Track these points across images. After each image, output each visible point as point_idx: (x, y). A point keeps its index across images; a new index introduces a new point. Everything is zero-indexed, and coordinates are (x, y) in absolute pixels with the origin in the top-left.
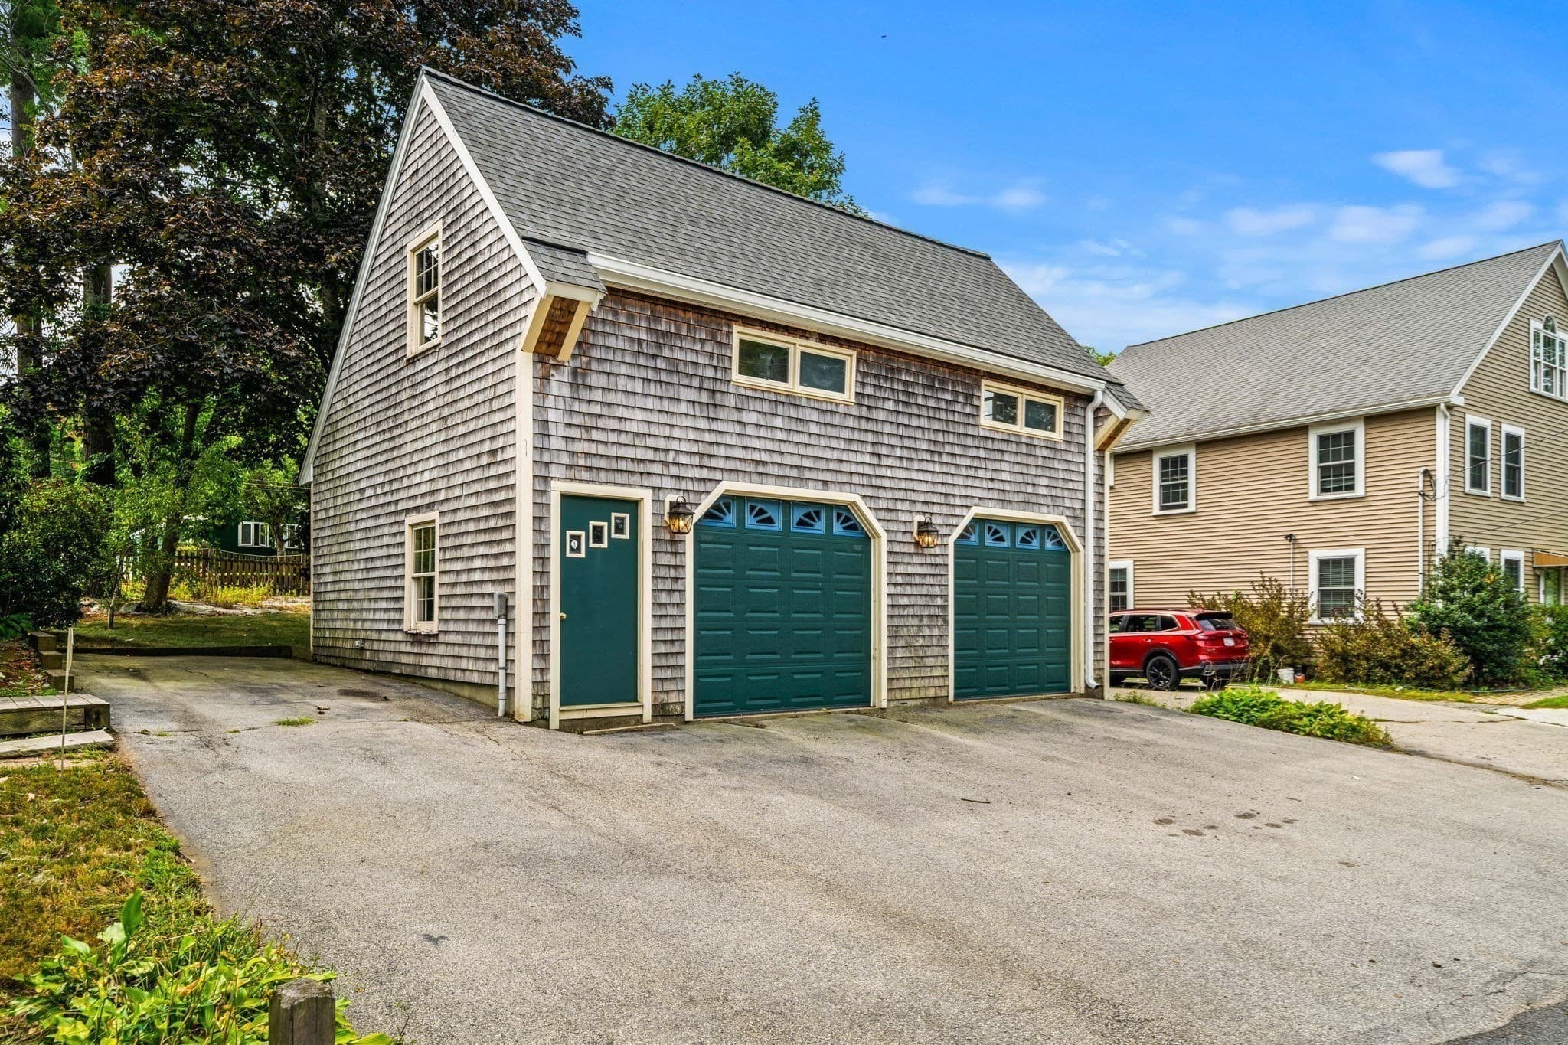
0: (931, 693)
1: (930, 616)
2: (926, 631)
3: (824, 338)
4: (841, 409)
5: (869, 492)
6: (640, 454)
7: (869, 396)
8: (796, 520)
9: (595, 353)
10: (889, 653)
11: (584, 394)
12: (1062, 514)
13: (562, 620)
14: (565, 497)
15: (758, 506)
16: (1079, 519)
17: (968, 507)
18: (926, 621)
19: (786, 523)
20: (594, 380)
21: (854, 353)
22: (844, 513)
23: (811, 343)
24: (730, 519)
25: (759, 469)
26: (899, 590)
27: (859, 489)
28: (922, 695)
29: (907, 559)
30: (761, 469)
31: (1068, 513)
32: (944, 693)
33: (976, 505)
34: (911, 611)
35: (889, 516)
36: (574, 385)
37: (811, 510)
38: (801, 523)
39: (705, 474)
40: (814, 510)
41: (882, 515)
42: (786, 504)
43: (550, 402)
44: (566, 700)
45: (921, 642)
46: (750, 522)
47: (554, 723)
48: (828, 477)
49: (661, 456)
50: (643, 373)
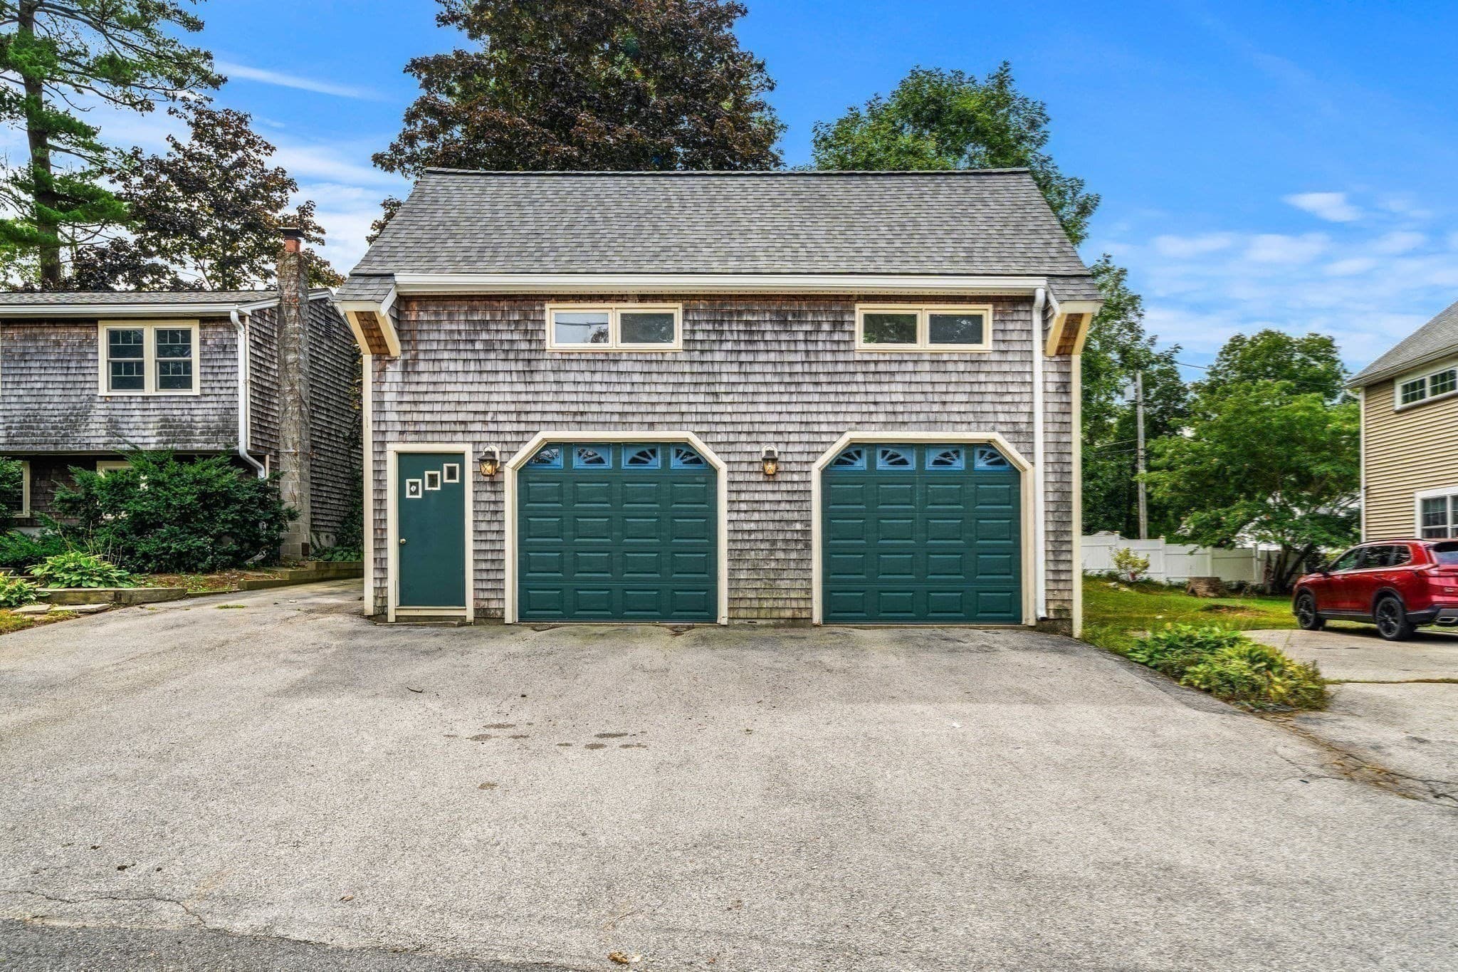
0: (788, 614)
1: (786, 541)
2: (781, 555)
3: (643, 298)
4: (668, 357)
5: (705, 428)
6: (461, 417)
7: (702, 341)
8: (628, 459)
9: (422, 347)
10: (730, 574)
11: (415, 378)
12: (994, 429)
13: (401, 545)
14: (401, 455)
15: (586, 449)
16: (1023, 436)
17: (841, 433)
18: (780, 545)
19: (617, 463)
20: (422, 366)
21: (680, 305)
22: (683, 449)
23: (629, 305)
24: (558, 461)
25: (579, 419)
26: (742, 516)
27: (691, 426)
28: (775, 614)
29: (753, 487)
30: (579, 418)
31: (1004, 428)
32: (804, 615)
33: (850, 430)
34: (760, 536)
35: (729, 448)
36: (405, 372)
37: (646, 449)
38: (634, 461)
39: (522, 427)
40: (646, 450)
41: (721, 448)
42: (617, 446)
43: (385, 387)
44: (404, 600)
45: (773, 565)
46: (578, 463)
47: (391, 618)
48: (649, 419)
49: (481, 417)
50: (464, 356)
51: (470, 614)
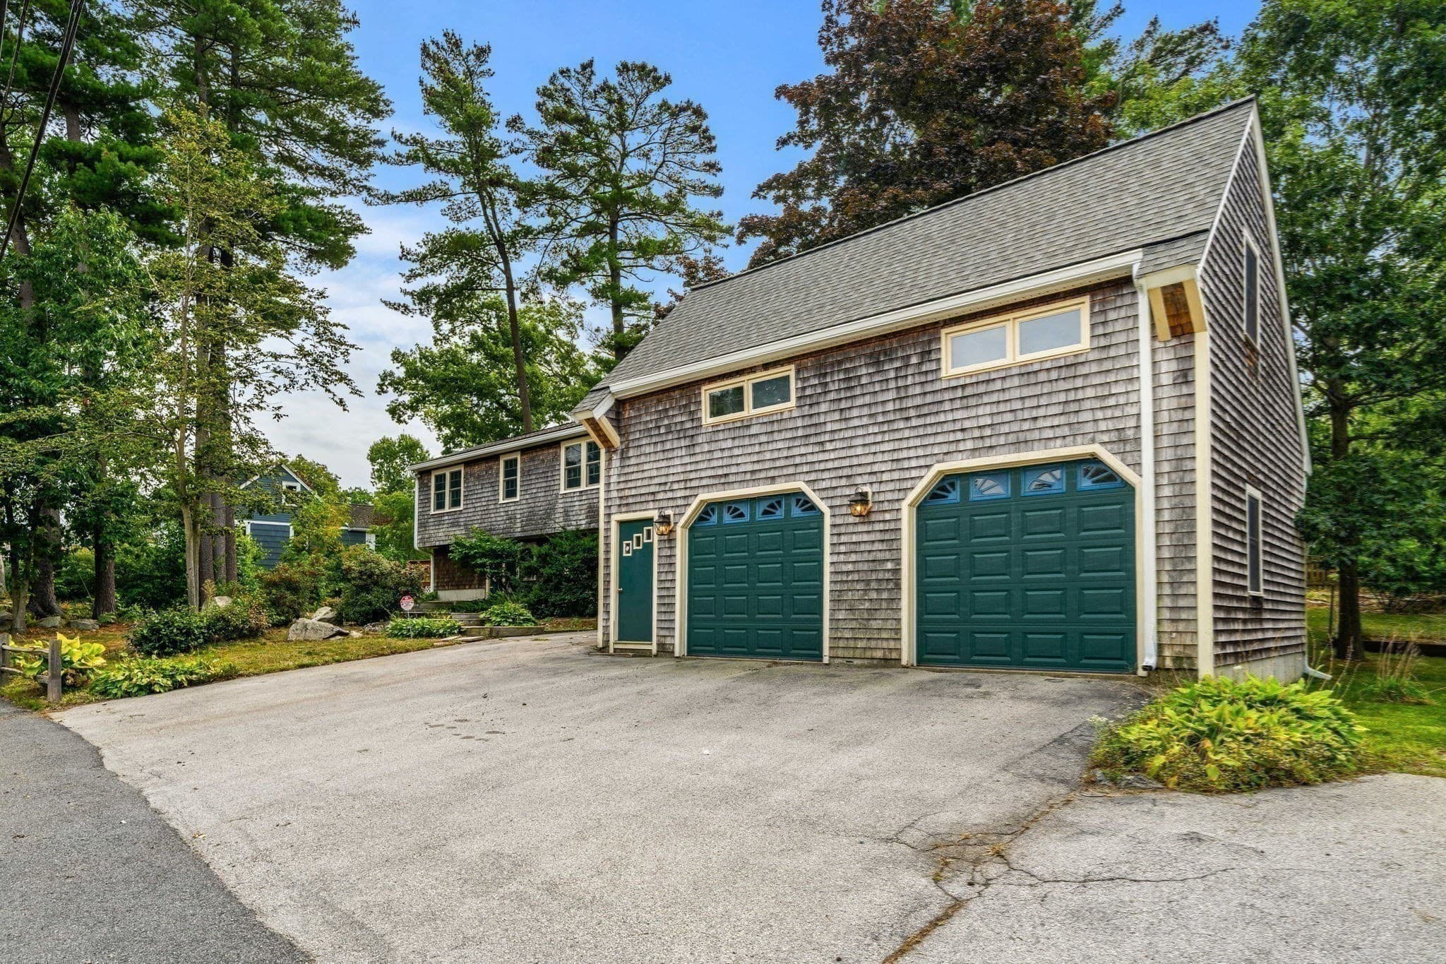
0: (879, 654)
1: (878, 580)
2: (874, 595)
3: (766, 366)
4: (786, 416)
5: (813, 477)
6: (652, 489)
7: (810, 396)
8: (761, 510)
9: (631, 438)
10: (831, 615)
11: (628, 463)
12: (1093, 441)
13: (620, 593)
14: (621, 523)
15: (731, 505)
16: (1126, 442)
17: (928, 467)
18: (874, 585)
19: (753, 515)
20: (631, 453)
21: (792, 367)
22: (799, 498)
23: (759, 374)
24: (714, 519)
25: (724, 480)
26: (842, 558)
27: (802, 477)
28: (868, 654)
29: (851, 529)
30: (723, 480)
32: (894, 655)
33: (938, 462)
34: (856, 577)
35: (831, 494)
36: (622, 459)
37: (774, 501)
38: (766, 513)
39: (688, 493)
40: (776, 500)
41: (824, 494)
42: (752, 501)
43: (612, 472)
44: (622, 636)
45: (867, 605)
46: (728, 518)
47: (611, 651)
48: (771, 474)
49: (662, 488)
50: (654, 440)
51: (654, 648)
